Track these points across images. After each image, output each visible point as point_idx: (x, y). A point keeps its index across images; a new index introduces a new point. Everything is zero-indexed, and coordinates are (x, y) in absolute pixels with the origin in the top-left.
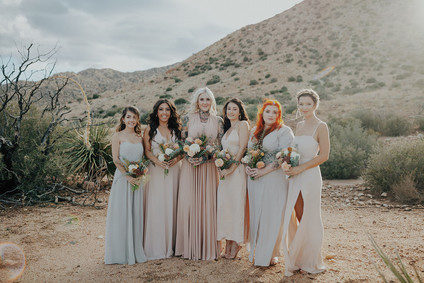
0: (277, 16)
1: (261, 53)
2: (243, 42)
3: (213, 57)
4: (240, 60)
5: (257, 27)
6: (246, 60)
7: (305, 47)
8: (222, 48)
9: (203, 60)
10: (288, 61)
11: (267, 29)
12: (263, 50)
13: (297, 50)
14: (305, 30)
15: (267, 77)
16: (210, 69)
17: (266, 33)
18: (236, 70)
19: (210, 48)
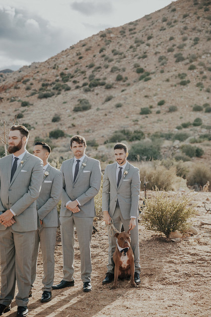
0: (147, 18)
1: (140, 71)
2: (105, 53)
3: (67, 72)
4: (111, 79)
5: (122, 31)
6: (119, 79)
7: (201, 64)
8: (76, 59)
9: (51, 76)
10: (184, 84)
11: (138, 36)
12: (142, 66)
13: (192, 68)
14: (196, 40)
15: (161, 103)
16: (68, 89)
17: (138, 42)
18: (109, 93)
19: (56, 58)
